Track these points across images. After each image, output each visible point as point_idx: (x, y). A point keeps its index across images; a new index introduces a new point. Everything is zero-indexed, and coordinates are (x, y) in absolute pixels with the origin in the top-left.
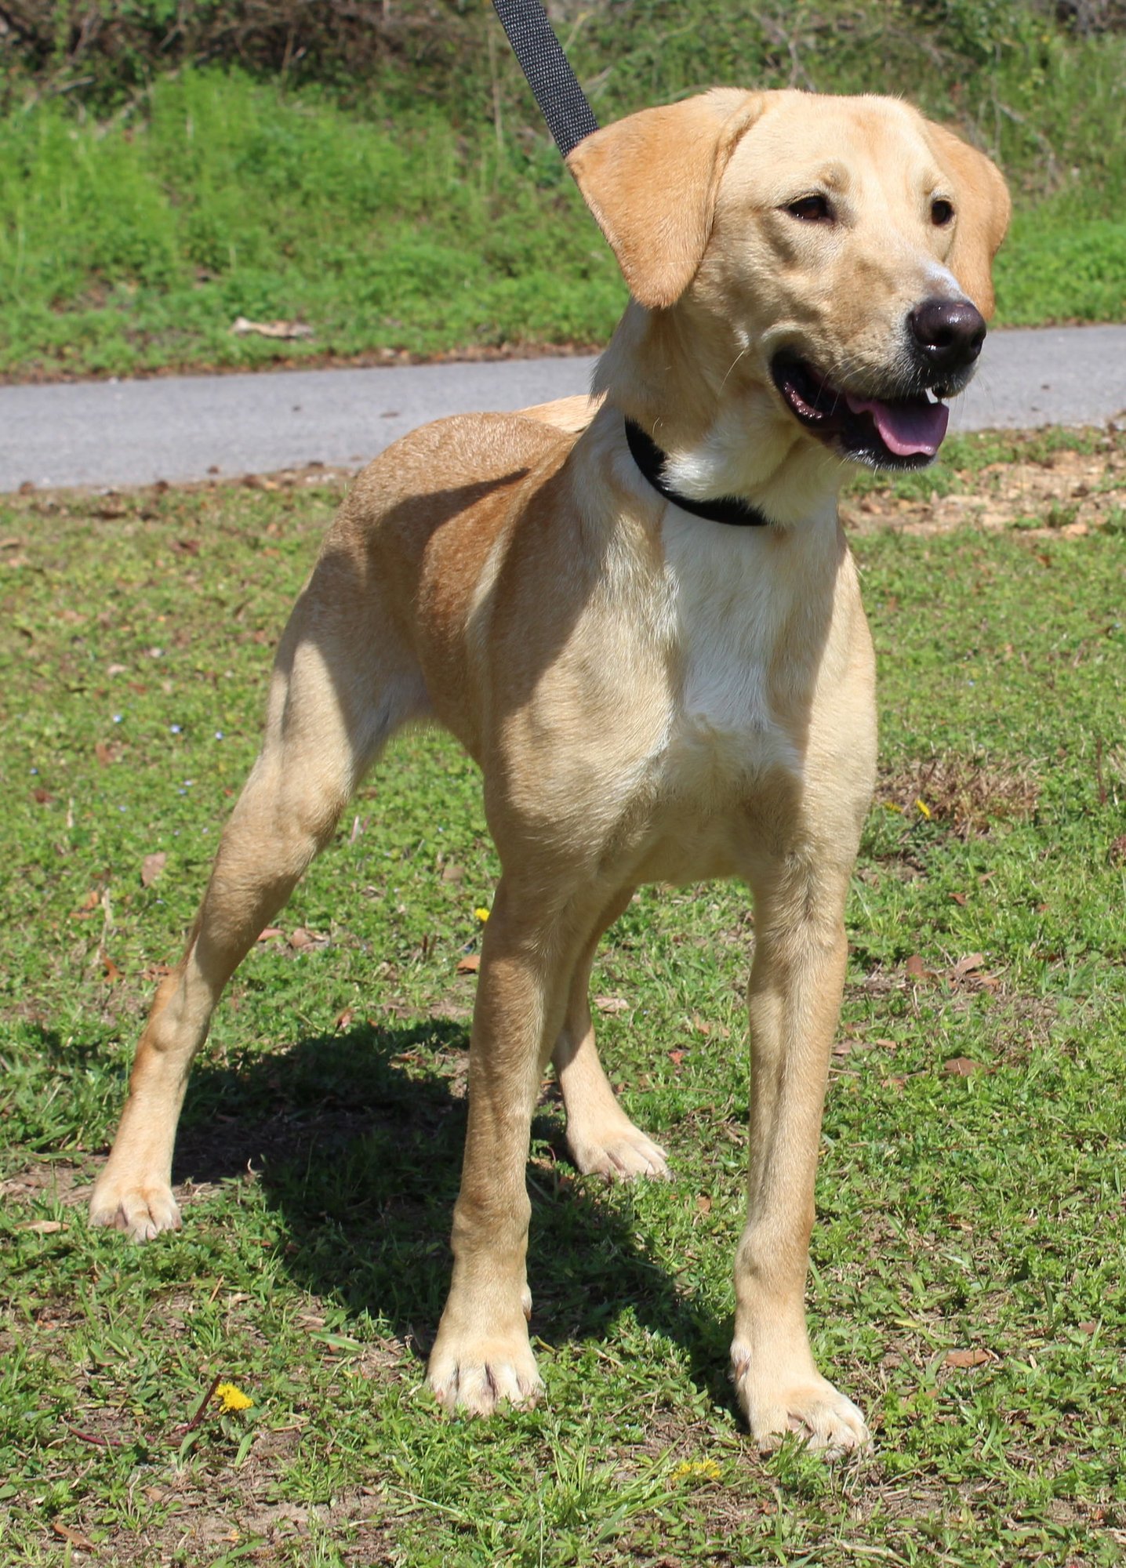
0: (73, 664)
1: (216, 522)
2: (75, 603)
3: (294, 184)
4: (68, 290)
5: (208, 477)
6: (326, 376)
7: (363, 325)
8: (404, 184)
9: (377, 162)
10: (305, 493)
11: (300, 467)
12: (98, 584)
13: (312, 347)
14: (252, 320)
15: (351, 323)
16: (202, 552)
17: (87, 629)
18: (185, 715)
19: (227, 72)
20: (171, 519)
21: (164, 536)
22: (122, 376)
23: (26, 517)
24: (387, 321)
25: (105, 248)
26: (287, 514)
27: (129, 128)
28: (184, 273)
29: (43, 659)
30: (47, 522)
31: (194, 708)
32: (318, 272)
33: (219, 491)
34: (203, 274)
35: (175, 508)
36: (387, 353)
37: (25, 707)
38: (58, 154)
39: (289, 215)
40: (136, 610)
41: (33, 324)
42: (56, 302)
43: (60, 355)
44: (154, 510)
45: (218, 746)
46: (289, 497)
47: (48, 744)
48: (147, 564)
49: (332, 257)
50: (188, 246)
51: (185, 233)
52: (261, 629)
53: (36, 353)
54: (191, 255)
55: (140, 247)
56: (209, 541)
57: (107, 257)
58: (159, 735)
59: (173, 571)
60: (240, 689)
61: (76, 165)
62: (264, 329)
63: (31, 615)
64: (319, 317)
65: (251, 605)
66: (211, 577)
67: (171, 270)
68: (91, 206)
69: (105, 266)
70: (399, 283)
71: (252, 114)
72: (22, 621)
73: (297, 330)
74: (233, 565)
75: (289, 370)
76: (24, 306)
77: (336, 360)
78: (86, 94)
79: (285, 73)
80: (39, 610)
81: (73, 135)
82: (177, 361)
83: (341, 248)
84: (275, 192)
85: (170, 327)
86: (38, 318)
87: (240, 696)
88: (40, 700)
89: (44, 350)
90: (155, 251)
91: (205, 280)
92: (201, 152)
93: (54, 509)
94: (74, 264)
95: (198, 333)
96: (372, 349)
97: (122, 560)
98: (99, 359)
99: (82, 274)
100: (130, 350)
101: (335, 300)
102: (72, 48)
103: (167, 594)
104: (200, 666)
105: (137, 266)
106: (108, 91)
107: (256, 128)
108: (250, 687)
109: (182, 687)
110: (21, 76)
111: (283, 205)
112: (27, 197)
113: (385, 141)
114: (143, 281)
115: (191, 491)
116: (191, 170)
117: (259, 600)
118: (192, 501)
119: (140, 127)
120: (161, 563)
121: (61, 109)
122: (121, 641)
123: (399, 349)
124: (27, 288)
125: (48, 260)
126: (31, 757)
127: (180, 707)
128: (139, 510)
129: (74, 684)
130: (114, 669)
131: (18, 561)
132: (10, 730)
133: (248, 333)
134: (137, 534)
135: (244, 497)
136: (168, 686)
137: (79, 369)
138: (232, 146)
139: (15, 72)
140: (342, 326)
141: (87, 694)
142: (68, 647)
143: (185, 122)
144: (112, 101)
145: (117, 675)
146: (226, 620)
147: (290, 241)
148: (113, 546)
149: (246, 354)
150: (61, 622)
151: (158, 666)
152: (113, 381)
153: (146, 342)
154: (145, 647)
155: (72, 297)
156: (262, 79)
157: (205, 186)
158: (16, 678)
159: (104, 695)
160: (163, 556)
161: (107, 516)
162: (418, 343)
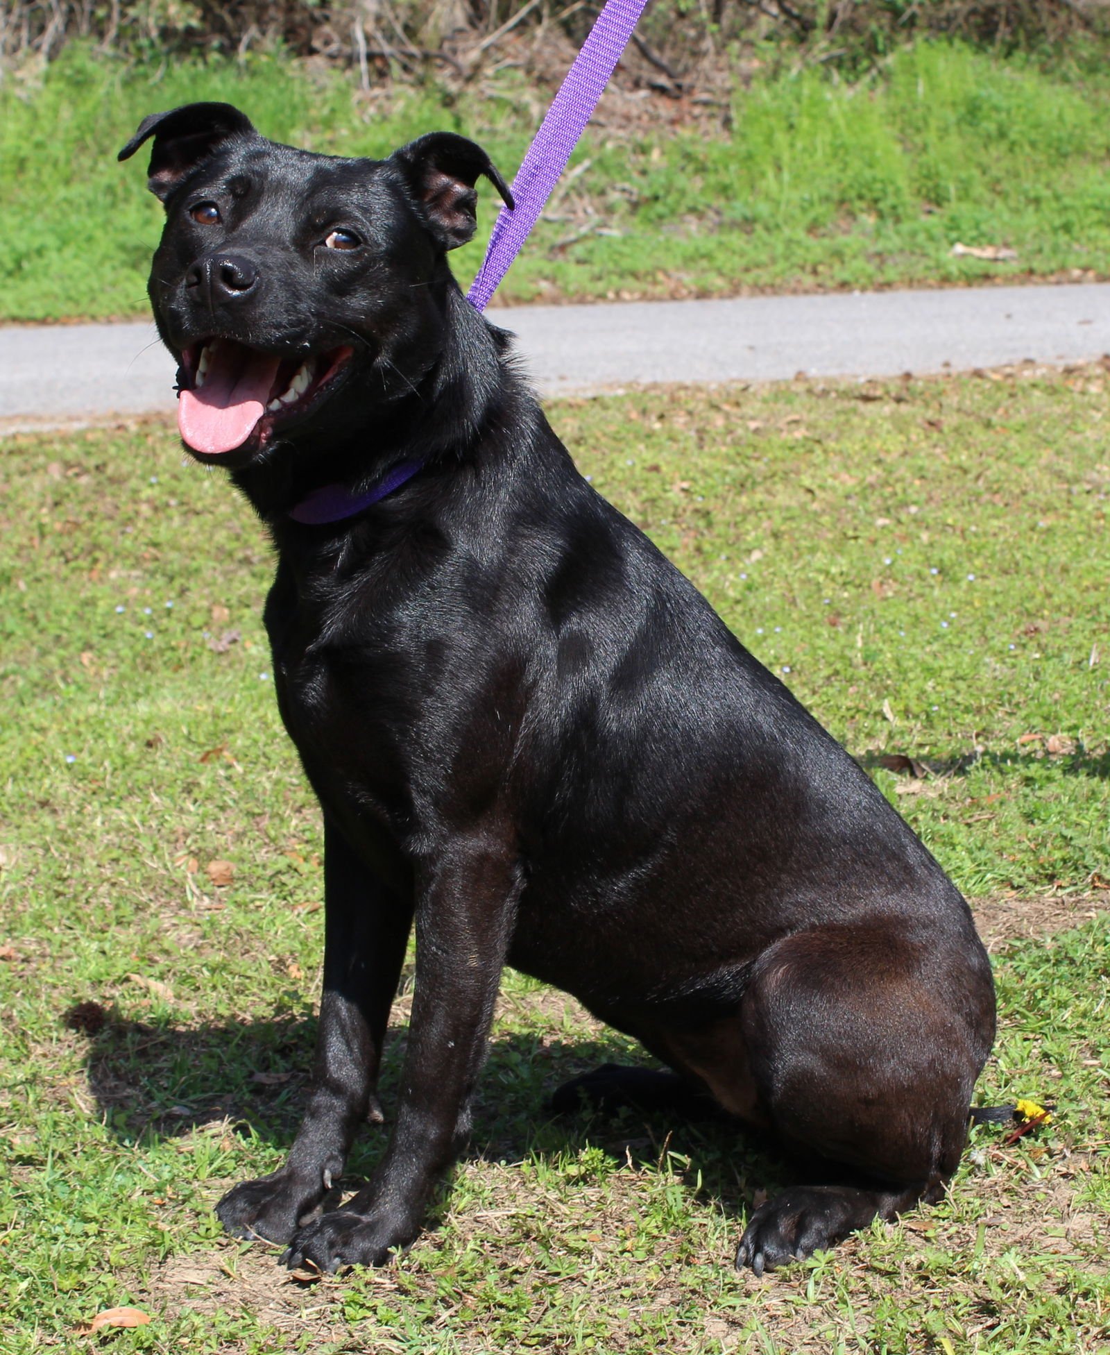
0: (849, 516)
1: (955, 405)
2: (847, 468)
3: (1002, 135)
4: (821, 219)
5: (944, 370)
6: (1028, 291)
7: (1055, 249)
8: (1091, 134)
9: (1070, 116)
10: (1026, 384)
11: (1016, 363)
12: (864, 453)
13: (1014, 267)
14: (967, 245)
15: (1047, 249)
16: (946, 429)
17: (858, 489)
18: (941, 561)
19: (951, 43)
20: (919, 402)
21: (914, 416)
22: (863, 289)
23: (805, 399)
24: (1076, 246)
25: (851, 186)
26: (1011, 401)
27: (872, 90)
28: (913, 206)
29: (824, 511)
30: (821, 402)
31: (948, 555)
32: (1021, 206)
33: (957, 382)
34: (928, 207)
35: (922, 393)
36: (1076, 273)
37: (813, 550)
38: (815, 111)
39: (998, 159)
40: (897, 475)
41: (794, 247)
42: (812, 228)
43: (815, 272)
44: (904, 394)
45: (971, 587)
46: (1013, 386)
47: (833, 580)
48: (902, 438)
49: (1032, 194)
50: (917, 185)
51: (915, 174)
52: (996, 492)
53: (797, 271)
54: (919, 191)
55: (878, 186)
56: (950, 421)
57: (852, 194)
58: (920, 576)
59: (924, 445)
60: (983, 540)
61: (830, 120)
62: (976, 252)
63: (813, 477)
64: (1020, 242)
65: (988, 473)
66: (954, 450)
67: (903, 204)
68: (841, 152)
69: (851, 201)
70: (1086, 215)
71: (970, 78)
72: (807, 482)
73: (1003, 253)
74: (971, 440)
75: (997, 285)
76: (787, 232)
77: (1035, 278)
78: (839, 63)
79: (998, 45)
80: (819, 473)
81: (828, 95)
82: (906, 278)
83: (1039, 187)
84: (988, 140)
85: (902, 251)
86: (799, 243)
87: (983, 547)
88: (823, 545)
89: (803, 268)
90: (890, 189)
91: (930, 212)
92: (929, 108)
93: (825, 393)
94: (826, 199)
95: (925, 255)
96: (1063, 269)
97: (884, 435)
98: (845, 275)
99: (832, 207)
100: (870, 268)
101: (1034, 230)
102: (829, 26)
103: (920, 463)
104: (950, 521)
105: (876, 201)
106: (855, 61)
107: (974, 90)
108: (992, 540)
109: (937, 537)
110: (789, 49)
111: (994, 151)
112: (792, 145)
113: (1076, 99)
114: (881, 215)
115: (931, 380)
116: (921, 124)
117: (994, 469)
118: (934, 389)
119: (881, 87)
120: (914, 437)
121: (819, 75)
122: (885, 499)
123: (1086, 269)
124: (790, 219)
125: (806, 196)
126: (820, 590)
127: (936, 555)
128: (893, 394)
129: (851, 533)
130: (881, 522)
131: (800, 433)
132: (803, 568)
133: (963, 256)
134: (893, 414)
135: (976, 386)
136: (925, 536)
137: (830, 283)
138: (954, 104)
139: (784, 45)
140: (1040, 251)
141: (860, 541)
142: (843, 502)
143: (916, 84)
144: (860, 68)
145: (884, 527)
146: (969, 485)
147: (998, 181)
148: (873, 423)
149: (961, 272)
150: (837, 483)
151: (915, 520)
152: (857, 293)
153: (883, 262)
154: (904, 505)
155: (824, 225)
156: (980, 49)
157: (931, 136)
158: (804, 526)
159: (874, 542)
160: (915, 433)
161: (867, 399)
162: (1102, 265)
